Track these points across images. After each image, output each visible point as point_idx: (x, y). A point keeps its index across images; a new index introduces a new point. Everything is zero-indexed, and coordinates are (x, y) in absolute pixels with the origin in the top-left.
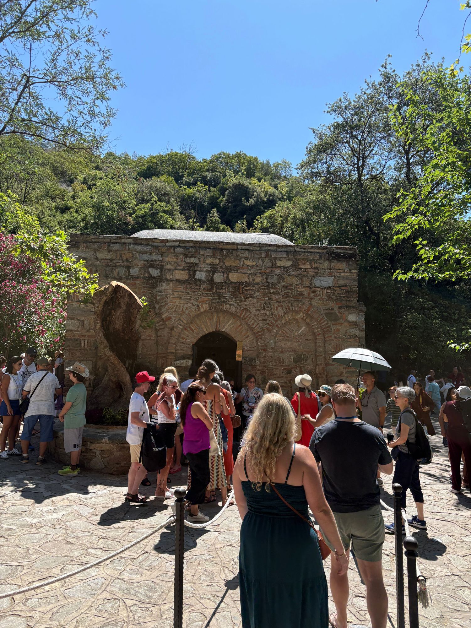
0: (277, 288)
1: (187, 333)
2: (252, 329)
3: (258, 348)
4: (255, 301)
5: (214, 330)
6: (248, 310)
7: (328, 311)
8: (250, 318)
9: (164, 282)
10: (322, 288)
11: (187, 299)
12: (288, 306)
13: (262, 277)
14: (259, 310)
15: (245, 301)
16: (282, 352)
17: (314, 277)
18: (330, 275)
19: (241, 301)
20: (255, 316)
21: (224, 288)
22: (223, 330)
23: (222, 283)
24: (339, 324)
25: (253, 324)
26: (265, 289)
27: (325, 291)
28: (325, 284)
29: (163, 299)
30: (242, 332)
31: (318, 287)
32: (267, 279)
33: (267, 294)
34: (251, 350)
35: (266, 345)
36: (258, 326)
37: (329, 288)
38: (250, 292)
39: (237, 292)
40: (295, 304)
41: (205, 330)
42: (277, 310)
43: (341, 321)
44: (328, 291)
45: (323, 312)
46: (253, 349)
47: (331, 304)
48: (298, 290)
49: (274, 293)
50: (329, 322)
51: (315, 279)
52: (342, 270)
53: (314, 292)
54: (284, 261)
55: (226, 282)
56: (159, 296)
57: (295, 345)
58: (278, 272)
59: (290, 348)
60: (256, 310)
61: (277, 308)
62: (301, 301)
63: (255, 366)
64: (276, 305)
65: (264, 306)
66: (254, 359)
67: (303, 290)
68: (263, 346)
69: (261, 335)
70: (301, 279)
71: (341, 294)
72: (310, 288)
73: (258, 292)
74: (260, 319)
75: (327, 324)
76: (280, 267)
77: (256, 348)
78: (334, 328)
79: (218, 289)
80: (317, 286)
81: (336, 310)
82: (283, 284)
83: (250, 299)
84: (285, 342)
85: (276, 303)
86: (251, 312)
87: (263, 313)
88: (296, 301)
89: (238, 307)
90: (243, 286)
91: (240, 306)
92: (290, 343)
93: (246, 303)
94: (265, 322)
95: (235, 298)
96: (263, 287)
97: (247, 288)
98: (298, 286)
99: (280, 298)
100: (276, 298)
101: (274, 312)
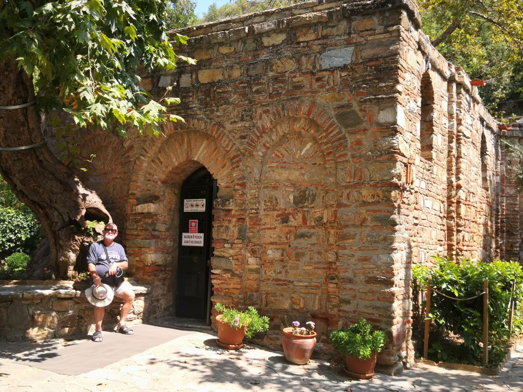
0: (262, 84)
1: (155, 166)
4: (231, 108)
5: (185, 159)
6: (220, 125)
7: (342, 111)
8: (223, 137)
10: (332, 70)
13: (240, 68)
14: (235, 122)
15: (217, 111)
16: (275, 188)
17: (320, 53)
18: (348, 43)
19: (212, 111)
20: (230, 132)
21: (191, 94)
22: (195, 159)
23: (189, 88)
24: (359, 131)
25: (228, 146)
26: (244, 87)
27: (338, 75)
28: (338, 62)
30: (217, 160)
31: (326, 70)
32: (248, 70)
33: (247, 95)
34: (228, 187)
35: (244, 178)
36: (234, 148)
37: (344, 68)
38: (225, 95)
39: (208, 99)
40: (287, 105)
41: (174, 160)
42: (260, 119)
43: (364, 125)
44: (343, 74)
45: (333, 113)
46: (231, 184)
47: (347, 97)
48: (294, 80)
49: (258, 92)
50: (343, 130)
51: (322, 56)
52: (371, 30)
53: (318, 80)
54: (274, 35)
55: (193, 86)
57: (294, 175)
58: (264, 56)
59: (288, 180)
60: (231, 123)
61: (261, 115)
62: (297, 98)
64: (260, 111)
65: (243, 115)
66: (228, 199)
67: (301, 78)
68: (239, 179)
69: (238, 162)
70: (298, 61)
71: (366, 76)
72: (313, 74)
73: (234, 94)
74: (237, 136)
75: (338, 133)
76: (268, 47)
78: (350, 139)
79: (184, 97)
80: (324, 68)
81: (356, 107)
82: (271, 74)
83: (224, 106)
84: (280, 170)
85: (259, 107)
86: (225, 126)
87: (241, 127)
88: (290, 99)
89: (209, 121)
90: (215, 88)
91: (210, 119)
92: (287, 172)
93: (219, 114)
94: (243, 140)
95: (205, 107)
96: (243, 85)
97: (220, 91)
98: (294, 75)
99: (265, 99)
100: (260, 99)
101: (257, 123)
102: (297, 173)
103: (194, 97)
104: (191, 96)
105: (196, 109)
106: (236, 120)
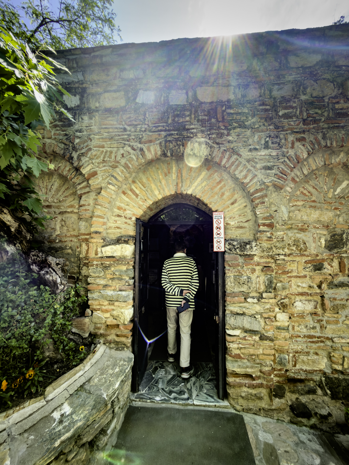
0: (291, 107)
1: (127, 199)
2: (243, 187)
3: (256, 221)
4: (248, 132)
5: (173, 193)
6: (234, 152)
8: (238, 166)
9: (85, 114)
11: (123, 139)
12: (316, 139)
13: (260, 88)
14: (256, 149)
15: (228, 135)
16: (302, 230)
19: (221, 135)
20: (248, 161)
21: (187, 113)
22: (189, 192)
23: (185, 106)
25: (245, 177)
26: (266, 110)
29: (85, 141)
30: (223, 194)
32: (270, 91)
33: (271, 119)
34: (241, 227)
35: (271, 217)
36: (255, 180)
38: (238, 117)
39: (213, 120)
40: (330, 134)
41: (156, 192)
42: (292, 147)
46: (246, 225)
48: (337, 106)
49: (286, 116)
54: (304, 55)
55: (190, 104)
56: (79, 137)
58: (292, 76)
59: (319, 221)
60: (250, 150)
61: (293, 143)
62: (343, 127)
63: (251, 257)
64: (291, 138)
65: (267, 142)
66: (249, 243)
67: (346, 105)
68: (265, 218)
69: (262, 197)
70: (342, 86)
73: (253, 116)
74: (258, 166)
76: (296, 68)
77: (251, 223)
79: (178, 116)
82: (303, 97)
83: (238, 130)
84: (308, 211)
85: (291, 134)
86: (241, 153)
87: (264, 156)
88: (334, 127)
89: (215, 146)
90: (224, 108)
91: (218, 144)
92: (318, 212)
93: (230, 138)
94: (269, 171)
95: (210, 130)
96: (264, 107)
97: (232, 111)
98: (337, 100)
99: (298, 125)
100: (289, 125)
101: (288, 152)
102: (331, 214)
103: (193, 116)
104: (188, 116)
105: (195, 131)
106: (258, 147)
